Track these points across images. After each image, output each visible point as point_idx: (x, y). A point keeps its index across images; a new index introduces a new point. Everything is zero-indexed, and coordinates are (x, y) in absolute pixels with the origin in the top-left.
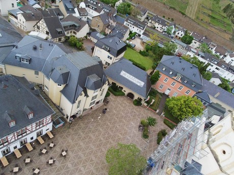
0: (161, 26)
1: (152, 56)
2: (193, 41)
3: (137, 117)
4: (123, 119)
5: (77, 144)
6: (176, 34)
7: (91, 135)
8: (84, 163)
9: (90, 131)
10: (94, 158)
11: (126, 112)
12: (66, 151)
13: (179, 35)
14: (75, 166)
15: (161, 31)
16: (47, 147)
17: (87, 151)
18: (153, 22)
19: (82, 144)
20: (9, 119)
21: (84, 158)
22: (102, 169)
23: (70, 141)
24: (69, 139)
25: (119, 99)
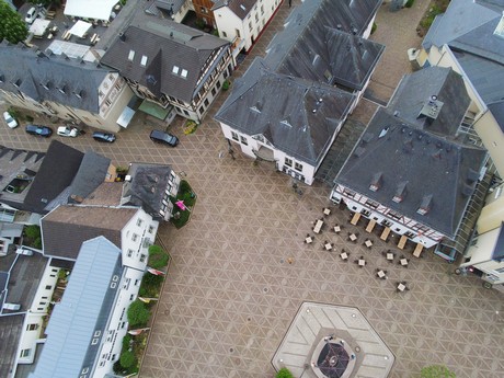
5: (427, 301)
7: (461, 321)
8: (404, 327)
9: (469, 317)
10: (420, 343)
12: (406, 289)
14: (392, 313)
16: (398, 257)
17: (426, 326)
19: (433, 310)
21: (411, 325)
22: (410, 366)
23: (427, 287)
24: (429, 285)
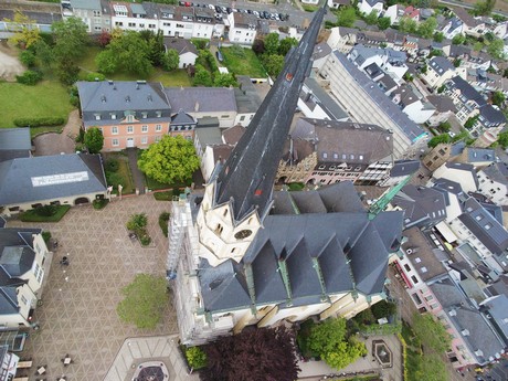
1: (50, 73)
3: (117, 226)
4: (101, 247)
5: (71, 337)
7: (78, 309)
8: (101, 344)
9: (72, 305)
11: (95, 232)
12: (67, 356)
14: (93, 356)
16: (39, 377)
17: (93, 329)
21: (96, 339)
22: (127, 327)
23: (59, 342)
25: (69, 221)
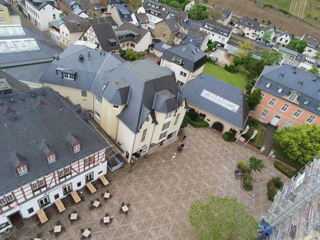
0: (253, 31)
1: (244, 73)
2: (307, 48)
3: (230, 158)
4: (209, 161)
5: (143, 196)
6: (278, 40)
7: (163, 182)
8: (155, 225)
9: (162, 177)
10: (169, 218)
11: (212, 150)
12: (128, 206)
13: (283, 42)
14: (142, 228)
15: (254, 38)
16: (100, 199)
17: (159, 207)
18: (240, 27)
19: (150, 195)
20: (47, 151)
21: (155, 217)
22: (184, 235)
23: (133, 190)
24: (132, 188)
25: (201, 132)
